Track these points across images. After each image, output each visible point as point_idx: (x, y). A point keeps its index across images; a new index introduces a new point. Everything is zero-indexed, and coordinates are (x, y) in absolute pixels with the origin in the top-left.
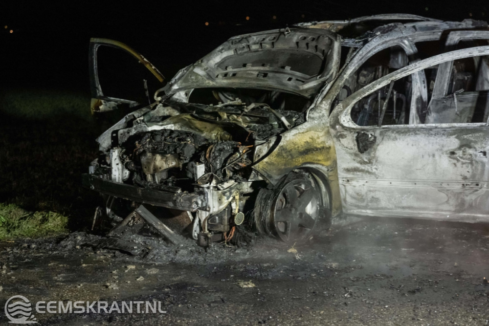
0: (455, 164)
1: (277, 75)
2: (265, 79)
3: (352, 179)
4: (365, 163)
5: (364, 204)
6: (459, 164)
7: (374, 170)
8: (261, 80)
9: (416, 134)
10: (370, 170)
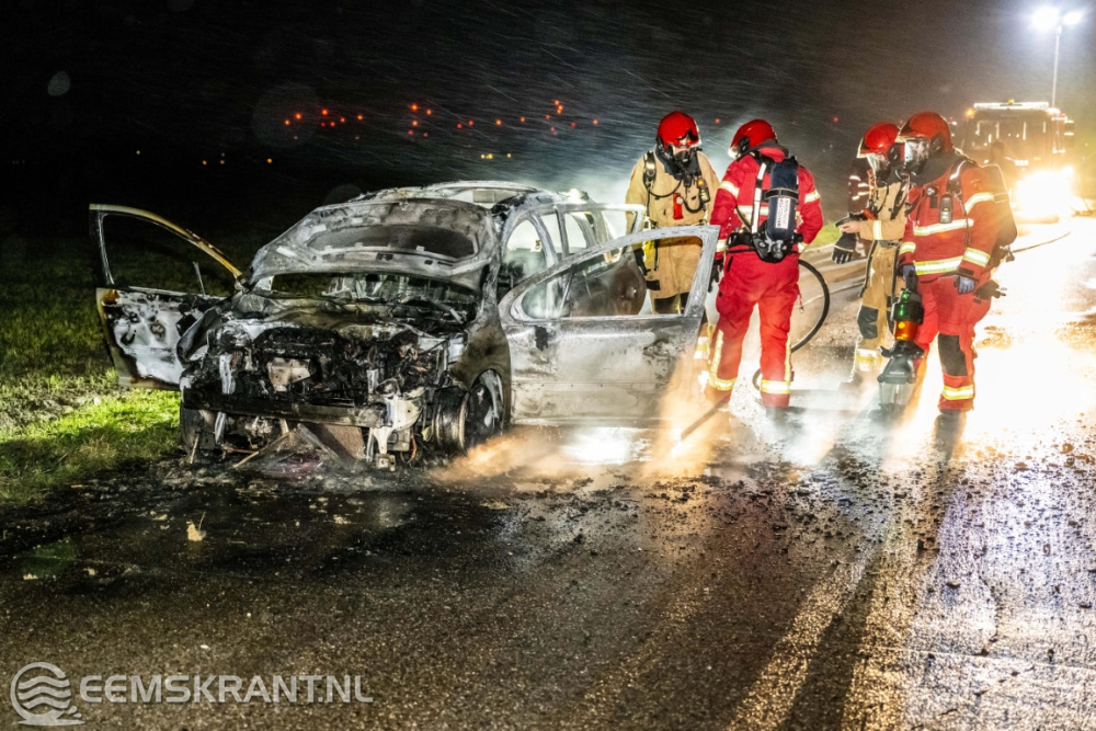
0: (649, 362)
1: (408, 257)
2: (391, 261)
3: (524, 383)
4: (542, 363)
5: (536, 412)
6: (654, 362)
7: (553, 371)
8: (384, 263)
9: (605, 328)
10: (548, 371)
